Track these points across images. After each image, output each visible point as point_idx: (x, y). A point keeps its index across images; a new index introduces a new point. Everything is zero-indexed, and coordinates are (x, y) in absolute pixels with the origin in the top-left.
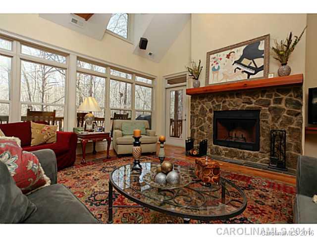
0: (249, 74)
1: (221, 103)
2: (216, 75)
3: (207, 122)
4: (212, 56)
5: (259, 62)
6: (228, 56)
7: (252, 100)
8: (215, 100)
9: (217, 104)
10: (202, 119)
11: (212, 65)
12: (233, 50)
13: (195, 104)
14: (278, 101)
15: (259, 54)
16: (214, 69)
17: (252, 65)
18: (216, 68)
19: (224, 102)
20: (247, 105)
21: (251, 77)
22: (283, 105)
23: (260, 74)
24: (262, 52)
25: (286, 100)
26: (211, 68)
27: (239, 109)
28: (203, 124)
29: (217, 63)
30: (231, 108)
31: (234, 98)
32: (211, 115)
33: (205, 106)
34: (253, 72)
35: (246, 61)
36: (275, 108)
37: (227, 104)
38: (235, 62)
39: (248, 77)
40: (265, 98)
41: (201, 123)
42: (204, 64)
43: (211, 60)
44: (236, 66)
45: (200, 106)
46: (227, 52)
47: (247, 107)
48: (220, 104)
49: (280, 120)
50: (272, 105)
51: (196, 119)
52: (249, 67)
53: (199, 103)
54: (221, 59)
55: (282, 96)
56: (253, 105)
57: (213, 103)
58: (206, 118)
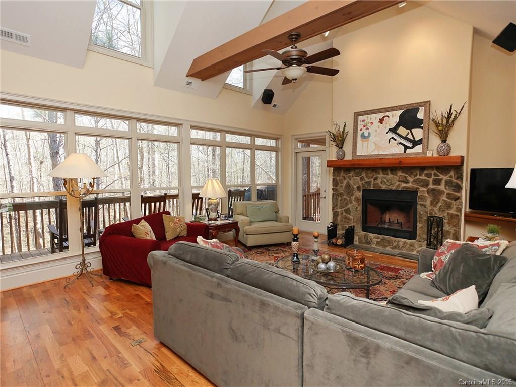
0: (406, 147)
1: (372, 180)
2: (365, 143)
3: (354, 202)
4: (361, 118)
5: (418, 134)
6: (381, 121)
7: (409, 178)
8: (364, 175)
9: (367, 180)
10: (348, 198)
11: (361, 130)
12: (387, 114)
13: (338, 178)
14: (437, 182)
15: (418, 124)
16: (363, 136)
17: (410, 136)
18: (366, 134)
19: (376, 179)
20: (404, 185)
21: (408, 151)
22: (442, 187)
23: (418, 149)
24: (421, 121)
25: (446, 182)
26: (359, 133)
27: (394, 188)
28: (349, 206)
29: (367, 129)
30: (384, 187)
31: (387, 174)
32: (359, 194)
33: (351, 182)
34: (411, 145)
35: (402, 131)
36: (434, 190)
37: (379, 181)
38: (390, 130)
39: (405, 152)
40: (423, 177)
41: (347, 204)
42: (350, 129)
43: (359, 123)
44: (391, 135)
45: (345, 182)
46: (381, 116)
47: (403, 187)
48: (371, 182)
49: (439, 204)
50: (431, 186)
51: (340, 198)
52: (406, 138)
53: (345, 178)
54: (372, 123)
55: (441, 177)
56: (410, 185)
57: (362, 179)
58: (353, 198)
